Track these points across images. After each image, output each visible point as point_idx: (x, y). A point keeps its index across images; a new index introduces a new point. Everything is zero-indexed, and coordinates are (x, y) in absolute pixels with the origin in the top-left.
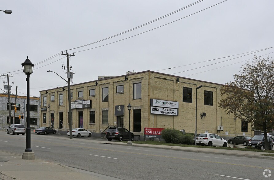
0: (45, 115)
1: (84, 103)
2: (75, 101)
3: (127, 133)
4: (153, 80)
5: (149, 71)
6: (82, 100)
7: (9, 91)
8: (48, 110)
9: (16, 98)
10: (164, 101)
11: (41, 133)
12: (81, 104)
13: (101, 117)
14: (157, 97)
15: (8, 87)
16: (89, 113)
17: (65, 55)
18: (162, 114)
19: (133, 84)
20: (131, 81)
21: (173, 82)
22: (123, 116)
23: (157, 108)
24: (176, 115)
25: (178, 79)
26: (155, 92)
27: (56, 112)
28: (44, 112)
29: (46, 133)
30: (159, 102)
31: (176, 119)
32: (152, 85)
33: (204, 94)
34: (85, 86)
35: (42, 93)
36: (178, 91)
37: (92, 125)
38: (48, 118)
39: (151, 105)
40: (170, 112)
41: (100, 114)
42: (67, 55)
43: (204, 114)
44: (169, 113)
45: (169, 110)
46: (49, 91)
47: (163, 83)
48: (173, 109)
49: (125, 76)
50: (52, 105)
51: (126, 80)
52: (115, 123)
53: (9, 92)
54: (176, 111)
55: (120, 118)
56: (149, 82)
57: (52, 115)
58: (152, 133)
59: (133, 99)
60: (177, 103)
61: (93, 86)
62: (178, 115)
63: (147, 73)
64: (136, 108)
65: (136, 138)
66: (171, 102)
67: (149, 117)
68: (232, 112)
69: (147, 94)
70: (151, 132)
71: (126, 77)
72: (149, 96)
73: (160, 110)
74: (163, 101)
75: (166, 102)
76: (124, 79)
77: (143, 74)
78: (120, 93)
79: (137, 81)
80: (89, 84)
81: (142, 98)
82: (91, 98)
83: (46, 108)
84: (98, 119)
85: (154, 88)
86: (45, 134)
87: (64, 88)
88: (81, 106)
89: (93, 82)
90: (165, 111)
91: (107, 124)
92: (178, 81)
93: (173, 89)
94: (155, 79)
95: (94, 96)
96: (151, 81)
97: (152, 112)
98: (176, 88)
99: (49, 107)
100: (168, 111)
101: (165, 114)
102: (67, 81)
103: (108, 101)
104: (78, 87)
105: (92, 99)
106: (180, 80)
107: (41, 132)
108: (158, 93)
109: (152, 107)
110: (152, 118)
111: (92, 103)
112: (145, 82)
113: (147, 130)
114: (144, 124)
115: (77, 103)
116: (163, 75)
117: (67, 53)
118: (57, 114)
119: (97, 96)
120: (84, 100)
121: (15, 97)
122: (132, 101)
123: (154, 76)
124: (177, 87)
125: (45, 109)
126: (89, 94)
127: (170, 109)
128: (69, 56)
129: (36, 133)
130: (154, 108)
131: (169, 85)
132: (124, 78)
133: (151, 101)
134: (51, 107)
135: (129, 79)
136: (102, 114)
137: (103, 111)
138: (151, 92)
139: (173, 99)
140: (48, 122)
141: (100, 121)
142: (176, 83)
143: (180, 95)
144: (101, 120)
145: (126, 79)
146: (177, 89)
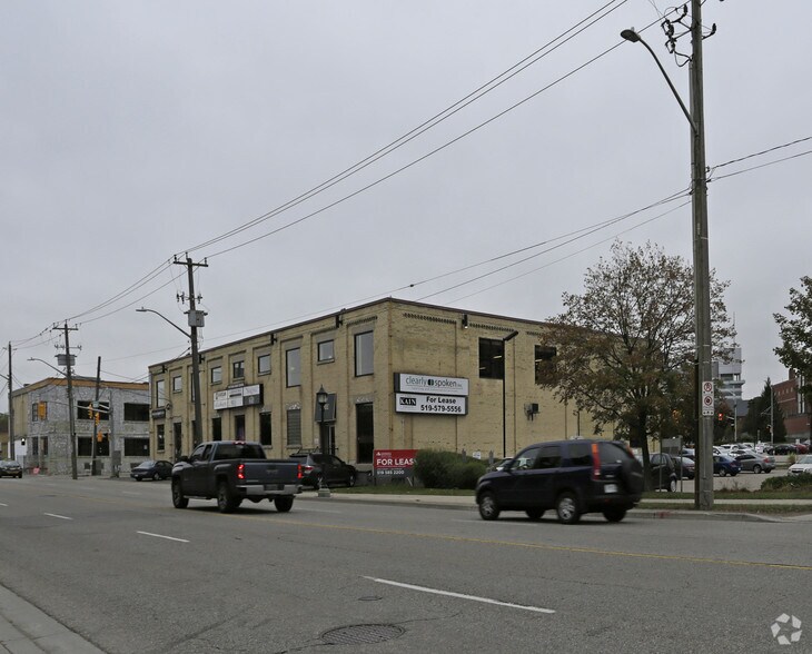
0: (161, 429)
1: (247, 391)
2: (227, 389)
3: (337, 465)
4: (401, 324)
5: (389, 300)
6: (243, 385)
7: (69, 368)
8: (168, 415)
9: (98, 387)
10: (431, 378)
11: (145, 476)
12: (240, 395)
13: (285, 427)
14: (412, 366)
15: (67, 360)
16: (258, 419)
17: (184, 263)
18: (425, 411)
19: (355, 336)
20: (351, 328)
21: (452, 326)
22: (334, 422)
23: (412, 396)
24: (463, 412)
25: (466, 317)
26: (407, 354)
27: (185, 420)
28: (160, 422)
29: (156, 476)
30: (418, 382)
31: (461, 424)
32: (399, 335)
33: (534, 356)
34: (249, 347)
36: (467, 348)
38: (169, 438)
39: (396, 389)
40: (446, 405)
41: (282, 421)
42: (190, 264)
43: (535, 407)
44: (444, 409)
45: (443, 400)
46: (168, 365)
47: (428, 330)
48: (452, 398)
49: (337, 315)
50: (176, 401)
51: (337, 326)
52: (317, 441)
53: (69, 373)
54: (461, 403)
55: (326, 428)
56: (390, 329)
57: (178, 428)
58: (393, 463)
59: (356, 376)
60: (464, 383)
61: (266, 346)
62: (467, 413)
63: (386, 304)
64: (362, 401)
65: (363, 478)
66: (450, 380)
67: (391, 422)
68: (571, 397)
69: (386, 361)
70: (390, 462)
71: (337, 318)
72: (390, 364)
73: (421, 400)
74: (427, 378)
75: (434, 378)
76: (333, 323)
77: (376, 308)
78: (326, 362)
79: (363, 327)
80: (256, 341)
81: (375, 371)
82: (261, 378)
83: (162, 411)
84: (279, 432)
85: (404, 344)
86: (154, 480)
87: (203, 356)
88: (239, 402)
89: (266, 335)
90: (433, 405)
91: (299, 446)
92: (464, 322)
93: (453, 344)
94: (408, 319)
95: (269, 373)
96: (395, 326)
97: (400, 408)
98: (461, 342)
99: (170, 407)
100: (442, 404)
101: (433, 411)
102: (190, 333)
103: (300, 385)
104: (232, 350)
105: (265, 380)
106: (471, 319)
107: (145, 473)
108: (414, 358)
109: (398, 396)
110: (399, 425)
111: (265, 391)
112: (381, 329)
113: (379, 457)
114: (380, 441)
115: (229, 393)
116: (426, 309)
117: (189, 260)
118: (188, 424)
119: (276, 374)
120: (246, 385)
121: (95, 384)
122: (353, 382)
123: (404, 312)
124: (462, 340)
125: (161, 413)
126: (256, 368)
127: (446, 398)
128: (194, 268)
129: (132, 476)
130: (404, 396)
131: (444, 334)
132: (334, 320)
133: (396, 378)
134: (175, 407)
135: (346, 322)
136: (288, 420)
137: (288, 412)
138: (395, 356)
139: (453, 370)
140: (169, 447)
141: (282, 439)
142: (462, 328)
143: (471, 359)
144: (285, 435)
145: (339, 323)
146: (465, 345)
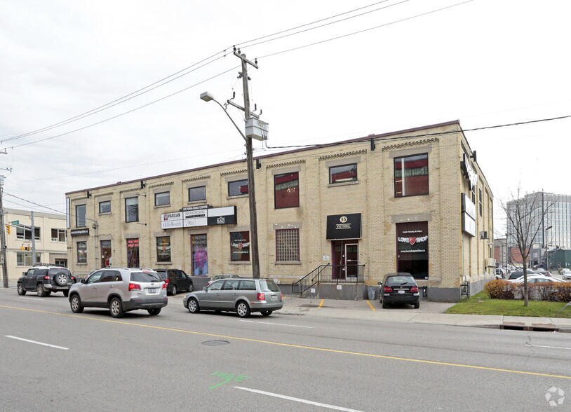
0: (82, 245)
1: (212, 213)
2: (182, 211)
6: (206, 207)
8: (92, 233)
12: (203, 216)
13: (272, 244)
16: (227, 237)
19: (395, 159)
22: (357, 241)
27: (116, 238)
28: (81, 239)
34: (215, 173)
35: (73, 197)
37: (240, 266)
38: (93, 252)
39: (464, 209)
41: (268, 239)
46: (93, 191)
50: (103, 222)
52: (328, 258)
56: (460, 150)
59: (396, 196)
61: (243, 171)
63: (453, 127)
64: (410, 219)
69: (455, 181)
72: (460, 185)
78: (343, 185)
79: (411, 150)
81: (432, 192)
82: (235, 200)
83: (85, 230)
84: (263, 250)
87: (144, 183)
88: (203, 222)
91: (296, 262)
92: (474, 158)
97: (465, 227)
103: (298, 206)
104: (188, 176)
105: (240, 202)
109: (465, 215)
111: (239, 212)
112: (444, 152)
114: (442, 258)
115: (187, 214)
118: (120, 242)
119: (259, 196)
120: (212, 208)
122: (391, 202)
125: (84, 232)
126: (225, 191)
133: (463, 198)
134: (102, 226)
136: (277, 237)
137: (277, 231)
140: (94, 260)
141: (268, 256)
144: (274, 253)
